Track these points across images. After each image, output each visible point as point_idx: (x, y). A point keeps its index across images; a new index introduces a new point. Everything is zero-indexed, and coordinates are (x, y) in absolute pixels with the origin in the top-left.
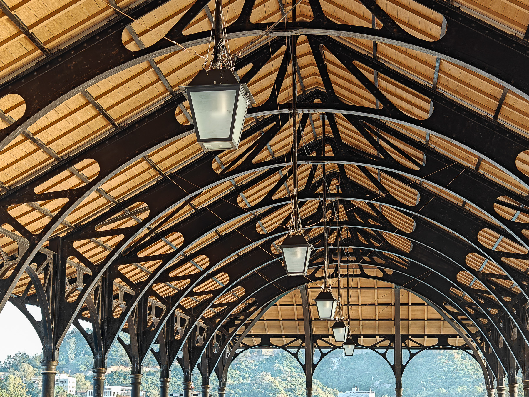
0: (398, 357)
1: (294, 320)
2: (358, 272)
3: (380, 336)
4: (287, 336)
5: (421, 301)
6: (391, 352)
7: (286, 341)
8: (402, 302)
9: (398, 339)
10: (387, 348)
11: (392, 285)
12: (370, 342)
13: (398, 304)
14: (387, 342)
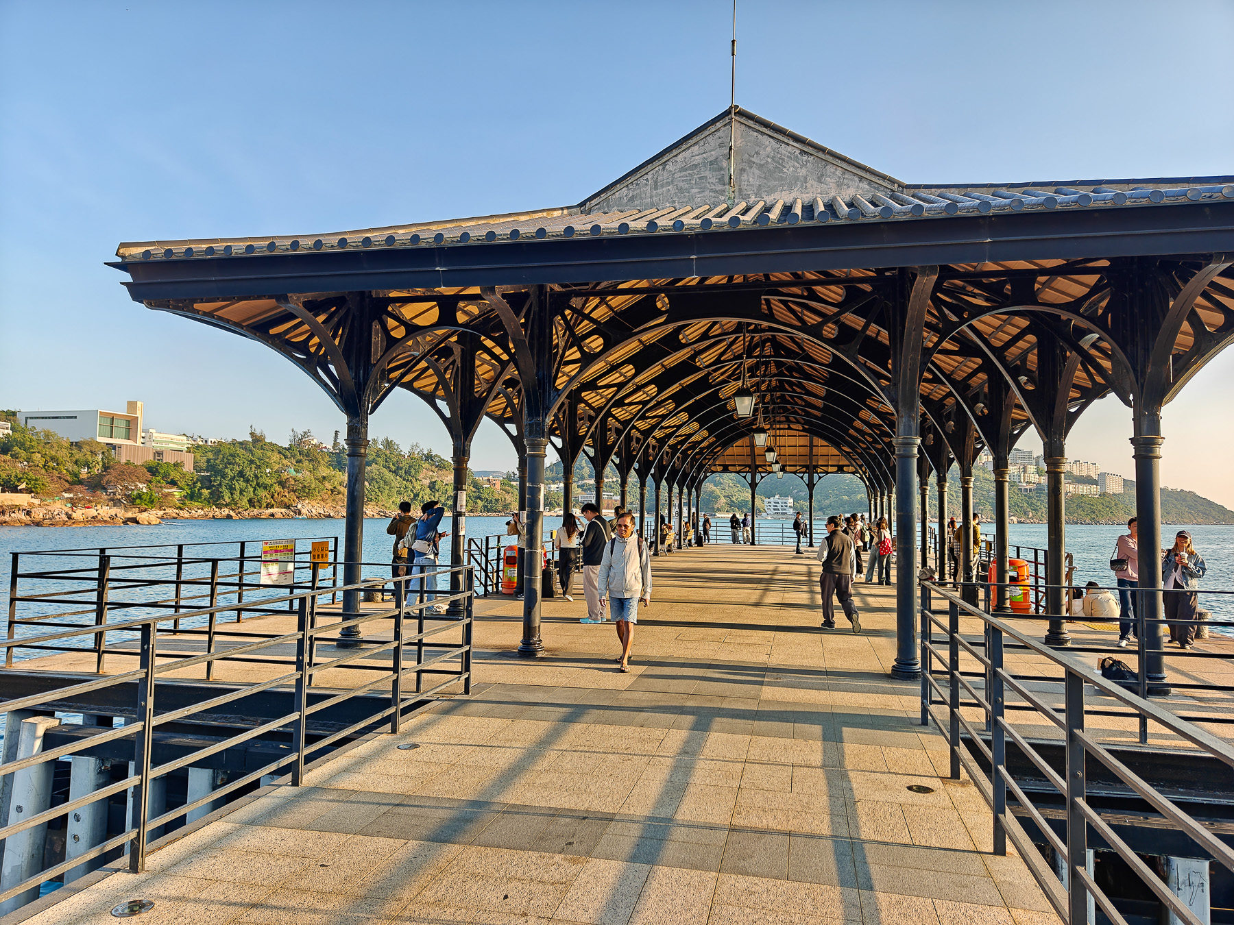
0: (811, 479)
1: (744, 455)
2: (786, 426)
3: (800, 466)
4: (739, 465)
5: (827, 444)
6: (806, 475)
7: (738, 468)
8: (814, 444)
9: (811, 468)
10: (804, 473)
11: (808, 435)
12: (793, 469)
13: (811, 446)
14: (804, 470)
